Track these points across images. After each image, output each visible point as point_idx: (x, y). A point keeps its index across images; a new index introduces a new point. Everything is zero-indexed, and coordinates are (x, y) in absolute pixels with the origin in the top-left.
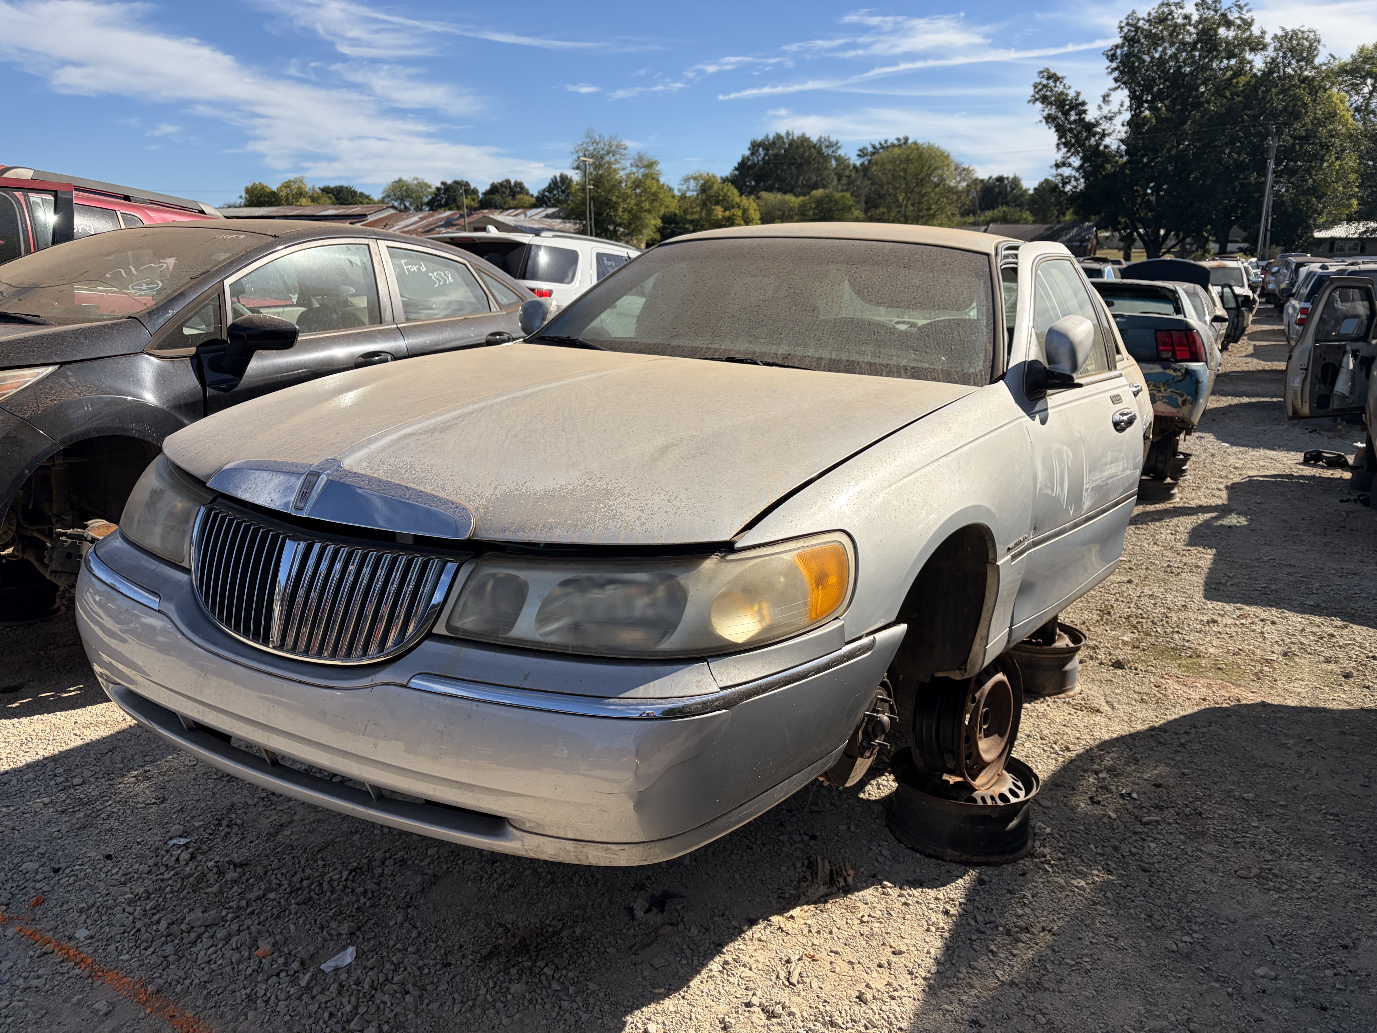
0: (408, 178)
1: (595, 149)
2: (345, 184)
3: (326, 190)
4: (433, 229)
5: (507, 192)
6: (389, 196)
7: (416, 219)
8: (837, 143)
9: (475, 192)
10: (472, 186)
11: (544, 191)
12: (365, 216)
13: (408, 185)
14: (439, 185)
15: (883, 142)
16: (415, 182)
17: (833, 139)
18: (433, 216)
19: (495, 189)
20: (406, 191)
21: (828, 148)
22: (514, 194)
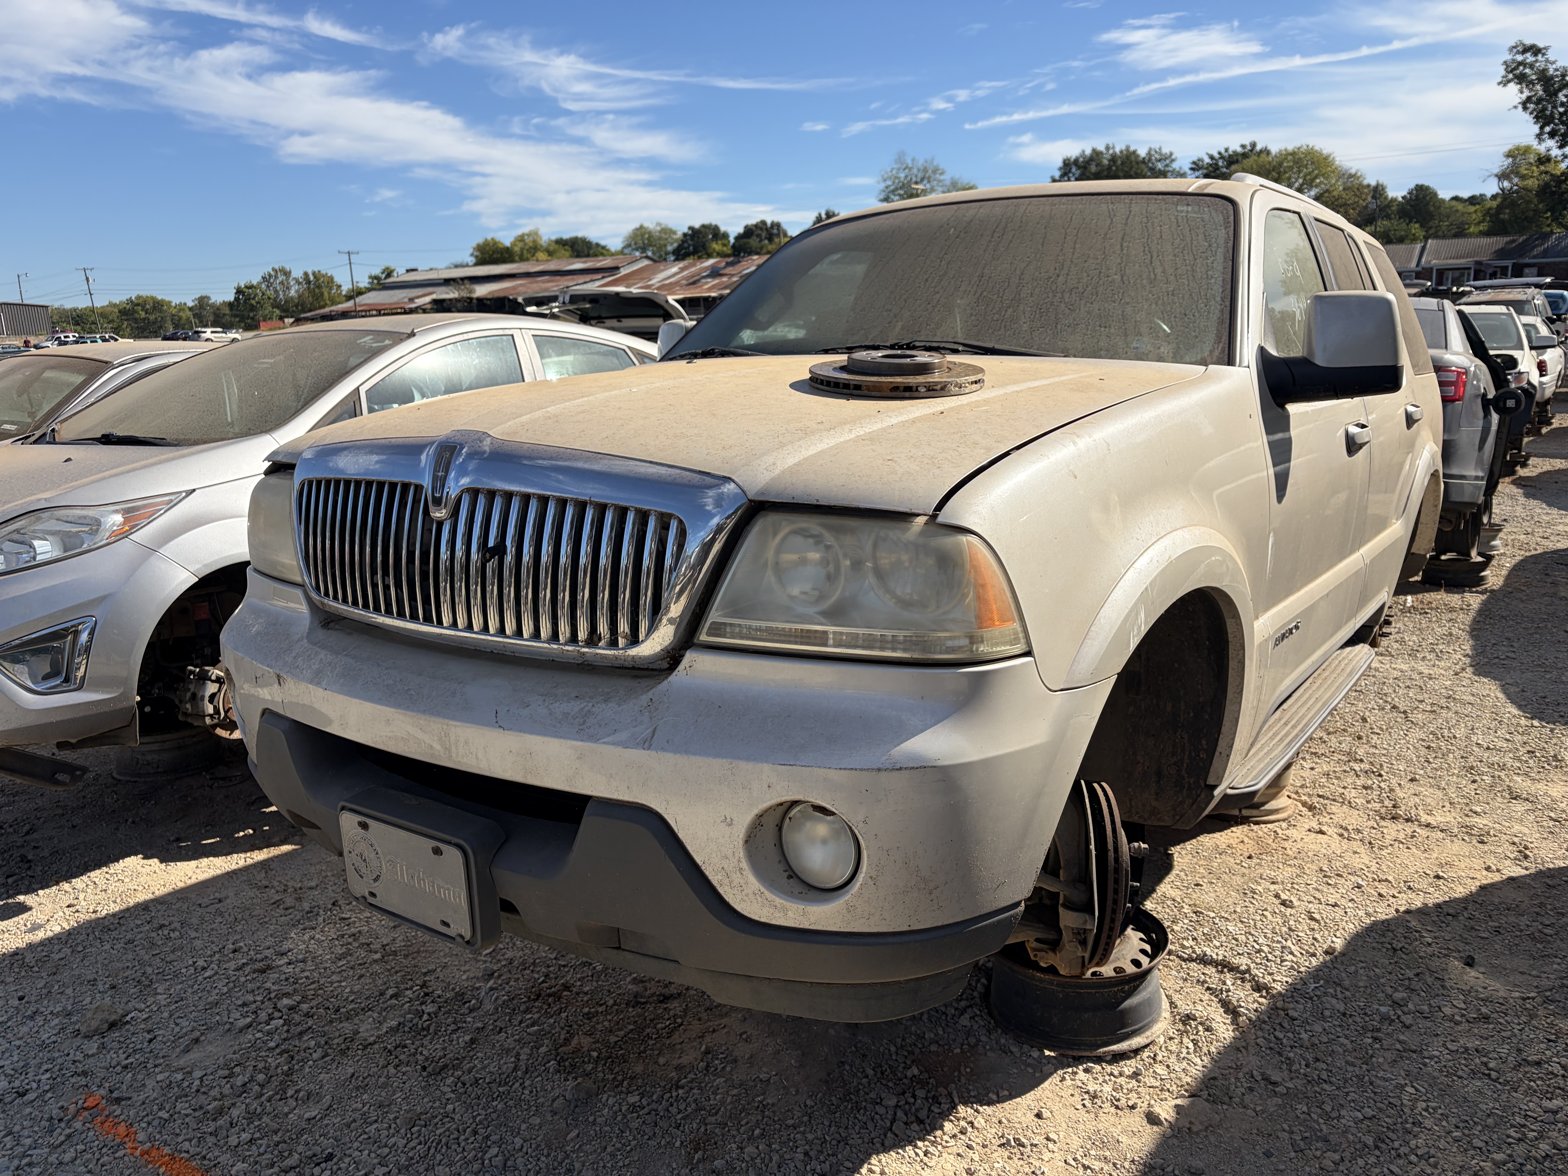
0: (650, 224)
1: (906, 177)
2: (580, 234)
3: (560, 242)
4: (698, 280)
5: (764, 234)
6: (629, 246)
7: (675, 269)
8: (1171, 154)
9: (725, 236)
10: (723, 229)
12: (616, 268)
13: (650, 233)
14: (686, 230)
15: (1223, 151)
16: (658, 228)
17: (1166, 150)
18: (694, 265)
19: (749, 232)
20: (648, 239)
21: (1160, 160)
22: (770, 238)
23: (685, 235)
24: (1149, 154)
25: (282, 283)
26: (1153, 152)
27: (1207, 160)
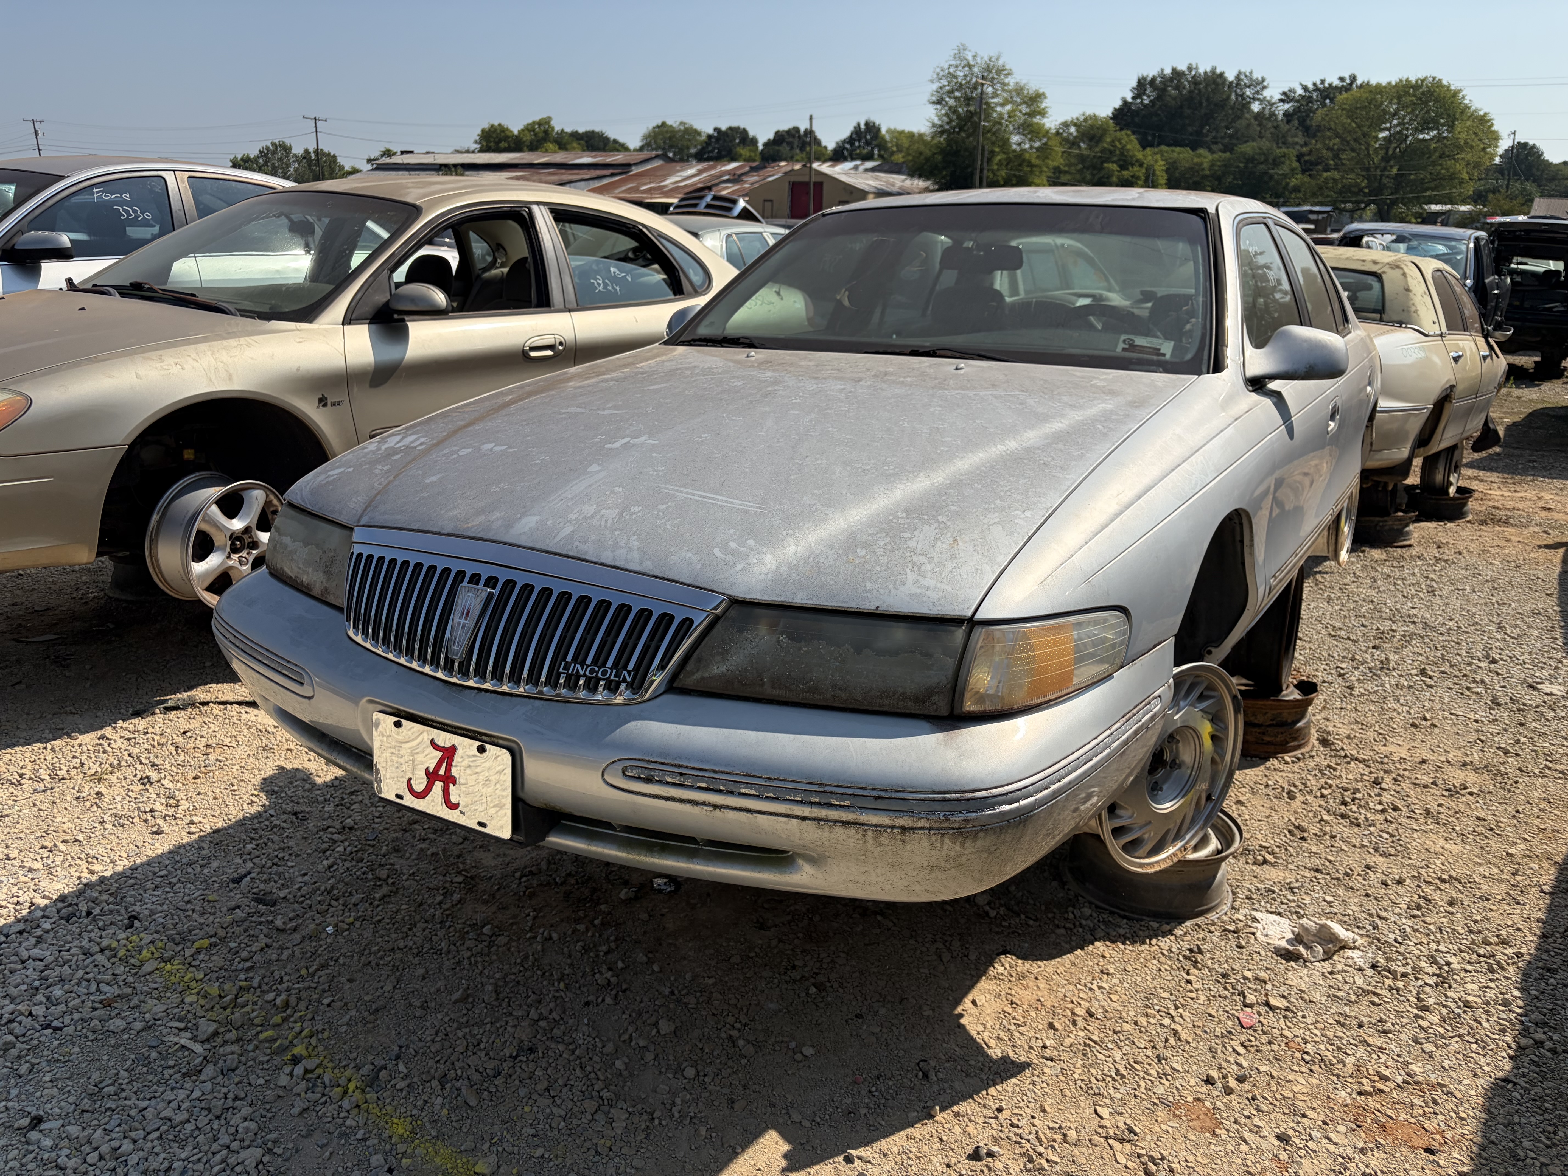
0: (673, 121)
1: (966, 76)
2: (597, 129)
3: (575, 135)
4: (717, 184)
5: (796, 142)
6: (647, 143)
7: (692, 171)
8: (1263, 80)
9: (754, 141)
10: (751, 133)
11: (844, 142)
12: (629, 166)
13: (672, 131)
14: (711, 131)
15: (1318, 83)
16: (682, 128)
17: (1257, 75)
19: (781, 138)
20: (670, 138)
21: (1249, 87)
22: (803, 146)
23: (710, 137)
24: (1238, 78)
25: (280, 160)
26: (1242, 77)
27: (1300, 91)
